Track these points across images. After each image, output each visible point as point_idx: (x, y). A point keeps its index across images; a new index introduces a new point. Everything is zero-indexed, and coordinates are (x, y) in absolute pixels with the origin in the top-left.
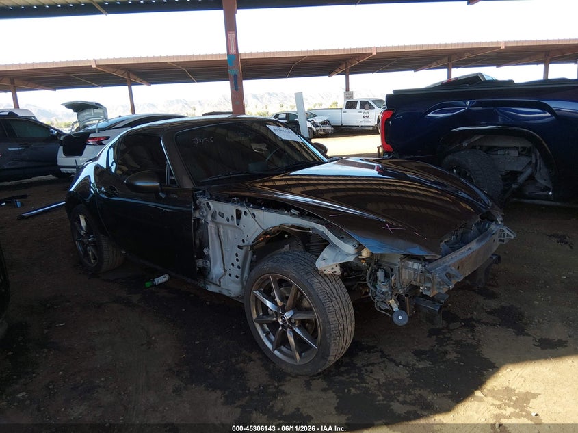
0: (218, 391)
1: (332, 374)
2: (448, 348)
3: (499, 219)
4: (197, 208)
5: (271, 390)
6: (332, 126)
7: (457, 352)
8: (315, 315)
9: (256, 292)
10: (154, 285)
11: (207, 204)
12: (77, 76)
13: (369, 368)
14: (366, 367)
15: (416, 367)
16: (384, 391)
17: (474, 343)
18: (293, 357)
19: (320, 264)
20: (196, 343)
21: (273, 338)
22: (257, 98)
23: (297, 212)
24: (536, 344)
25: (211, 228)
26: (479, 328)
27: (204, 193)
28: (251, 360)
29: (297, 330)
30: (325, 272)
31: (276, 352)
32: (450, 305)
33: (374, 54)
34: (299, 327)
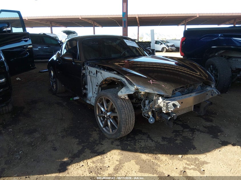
0: (77, 139)
1: (124, 140)
2: (178, 138)
3: (213, 86)
4: (84, 69)
5: (98, 142)
6: (176, 47)
7: (182, 141)
8: (117, 115)
9: (98, 104)
10: (73, 100)
11: (87, 67)
12: (75, 22)
13: (140, 141)
14: (139, 140)
15: (160, 143)
16: (141, 150)
17: (191, 138)
18: (109, 131)
19: (119, 94)
20: (79, 122)
21: (103, 122)
22: (148, 35)
23: (116, 72)
24: (220, 143)
25: (89, 77)
26: (197, 133)
27: (87, 64)
28: (95, 130)
29: (111, 120)
30: (121, 97)
31: (104, 129)
32: (188, 122)
33: (198, 16)
34: (112, 119)
